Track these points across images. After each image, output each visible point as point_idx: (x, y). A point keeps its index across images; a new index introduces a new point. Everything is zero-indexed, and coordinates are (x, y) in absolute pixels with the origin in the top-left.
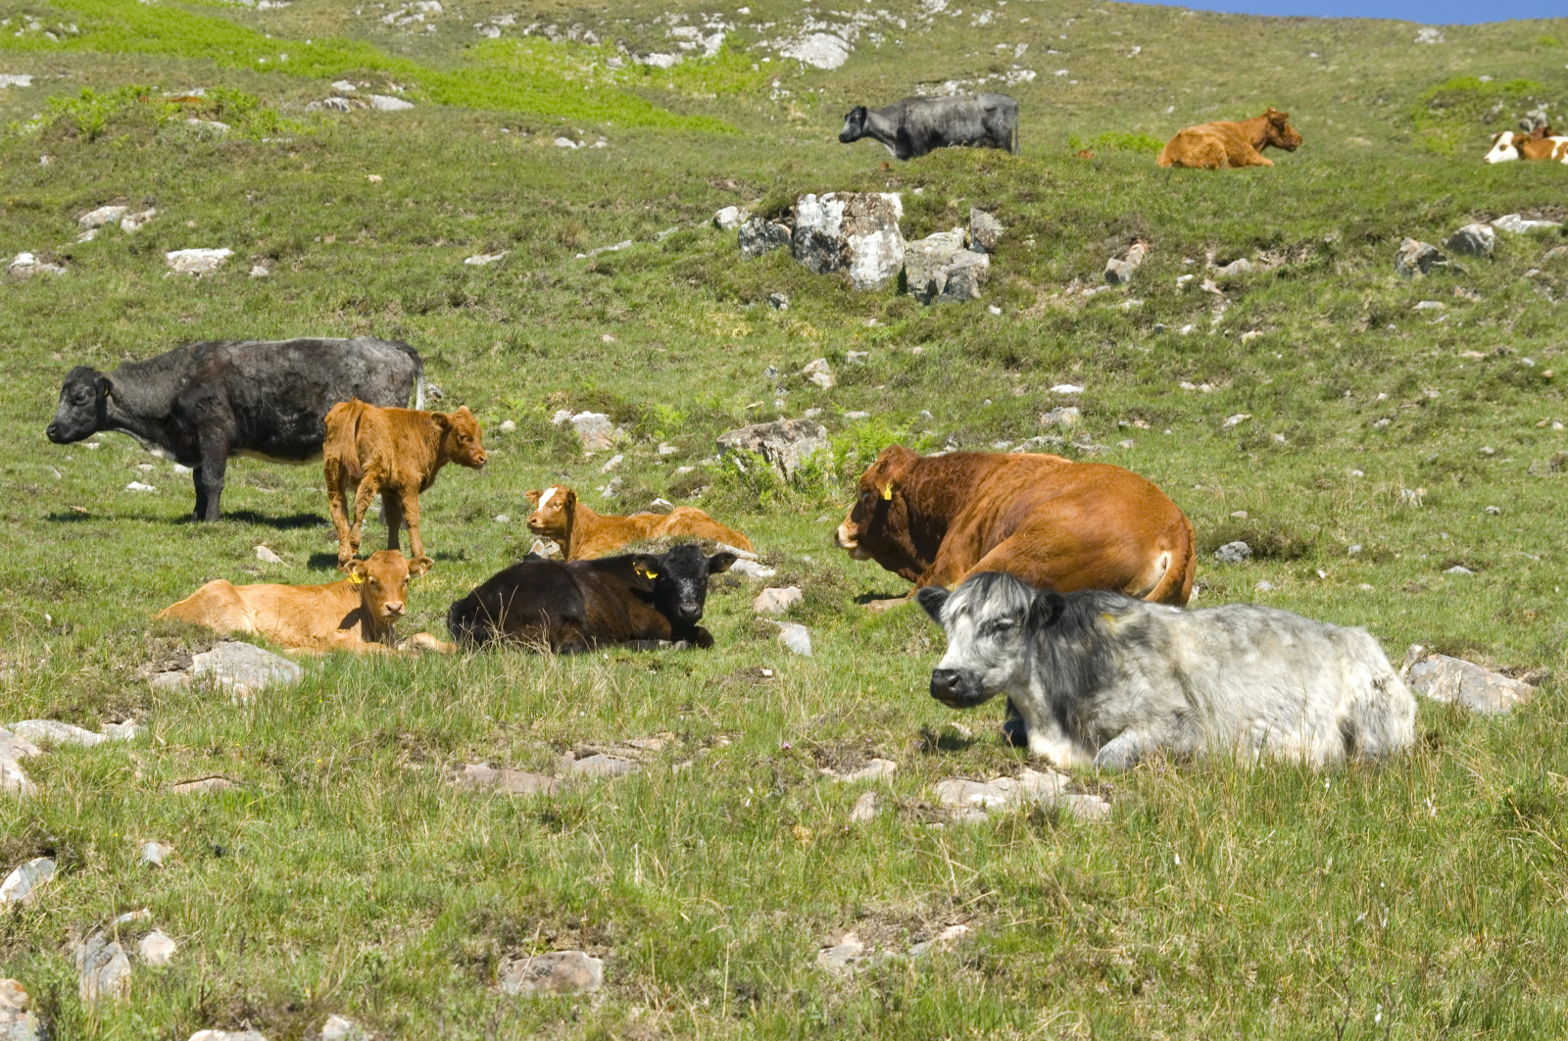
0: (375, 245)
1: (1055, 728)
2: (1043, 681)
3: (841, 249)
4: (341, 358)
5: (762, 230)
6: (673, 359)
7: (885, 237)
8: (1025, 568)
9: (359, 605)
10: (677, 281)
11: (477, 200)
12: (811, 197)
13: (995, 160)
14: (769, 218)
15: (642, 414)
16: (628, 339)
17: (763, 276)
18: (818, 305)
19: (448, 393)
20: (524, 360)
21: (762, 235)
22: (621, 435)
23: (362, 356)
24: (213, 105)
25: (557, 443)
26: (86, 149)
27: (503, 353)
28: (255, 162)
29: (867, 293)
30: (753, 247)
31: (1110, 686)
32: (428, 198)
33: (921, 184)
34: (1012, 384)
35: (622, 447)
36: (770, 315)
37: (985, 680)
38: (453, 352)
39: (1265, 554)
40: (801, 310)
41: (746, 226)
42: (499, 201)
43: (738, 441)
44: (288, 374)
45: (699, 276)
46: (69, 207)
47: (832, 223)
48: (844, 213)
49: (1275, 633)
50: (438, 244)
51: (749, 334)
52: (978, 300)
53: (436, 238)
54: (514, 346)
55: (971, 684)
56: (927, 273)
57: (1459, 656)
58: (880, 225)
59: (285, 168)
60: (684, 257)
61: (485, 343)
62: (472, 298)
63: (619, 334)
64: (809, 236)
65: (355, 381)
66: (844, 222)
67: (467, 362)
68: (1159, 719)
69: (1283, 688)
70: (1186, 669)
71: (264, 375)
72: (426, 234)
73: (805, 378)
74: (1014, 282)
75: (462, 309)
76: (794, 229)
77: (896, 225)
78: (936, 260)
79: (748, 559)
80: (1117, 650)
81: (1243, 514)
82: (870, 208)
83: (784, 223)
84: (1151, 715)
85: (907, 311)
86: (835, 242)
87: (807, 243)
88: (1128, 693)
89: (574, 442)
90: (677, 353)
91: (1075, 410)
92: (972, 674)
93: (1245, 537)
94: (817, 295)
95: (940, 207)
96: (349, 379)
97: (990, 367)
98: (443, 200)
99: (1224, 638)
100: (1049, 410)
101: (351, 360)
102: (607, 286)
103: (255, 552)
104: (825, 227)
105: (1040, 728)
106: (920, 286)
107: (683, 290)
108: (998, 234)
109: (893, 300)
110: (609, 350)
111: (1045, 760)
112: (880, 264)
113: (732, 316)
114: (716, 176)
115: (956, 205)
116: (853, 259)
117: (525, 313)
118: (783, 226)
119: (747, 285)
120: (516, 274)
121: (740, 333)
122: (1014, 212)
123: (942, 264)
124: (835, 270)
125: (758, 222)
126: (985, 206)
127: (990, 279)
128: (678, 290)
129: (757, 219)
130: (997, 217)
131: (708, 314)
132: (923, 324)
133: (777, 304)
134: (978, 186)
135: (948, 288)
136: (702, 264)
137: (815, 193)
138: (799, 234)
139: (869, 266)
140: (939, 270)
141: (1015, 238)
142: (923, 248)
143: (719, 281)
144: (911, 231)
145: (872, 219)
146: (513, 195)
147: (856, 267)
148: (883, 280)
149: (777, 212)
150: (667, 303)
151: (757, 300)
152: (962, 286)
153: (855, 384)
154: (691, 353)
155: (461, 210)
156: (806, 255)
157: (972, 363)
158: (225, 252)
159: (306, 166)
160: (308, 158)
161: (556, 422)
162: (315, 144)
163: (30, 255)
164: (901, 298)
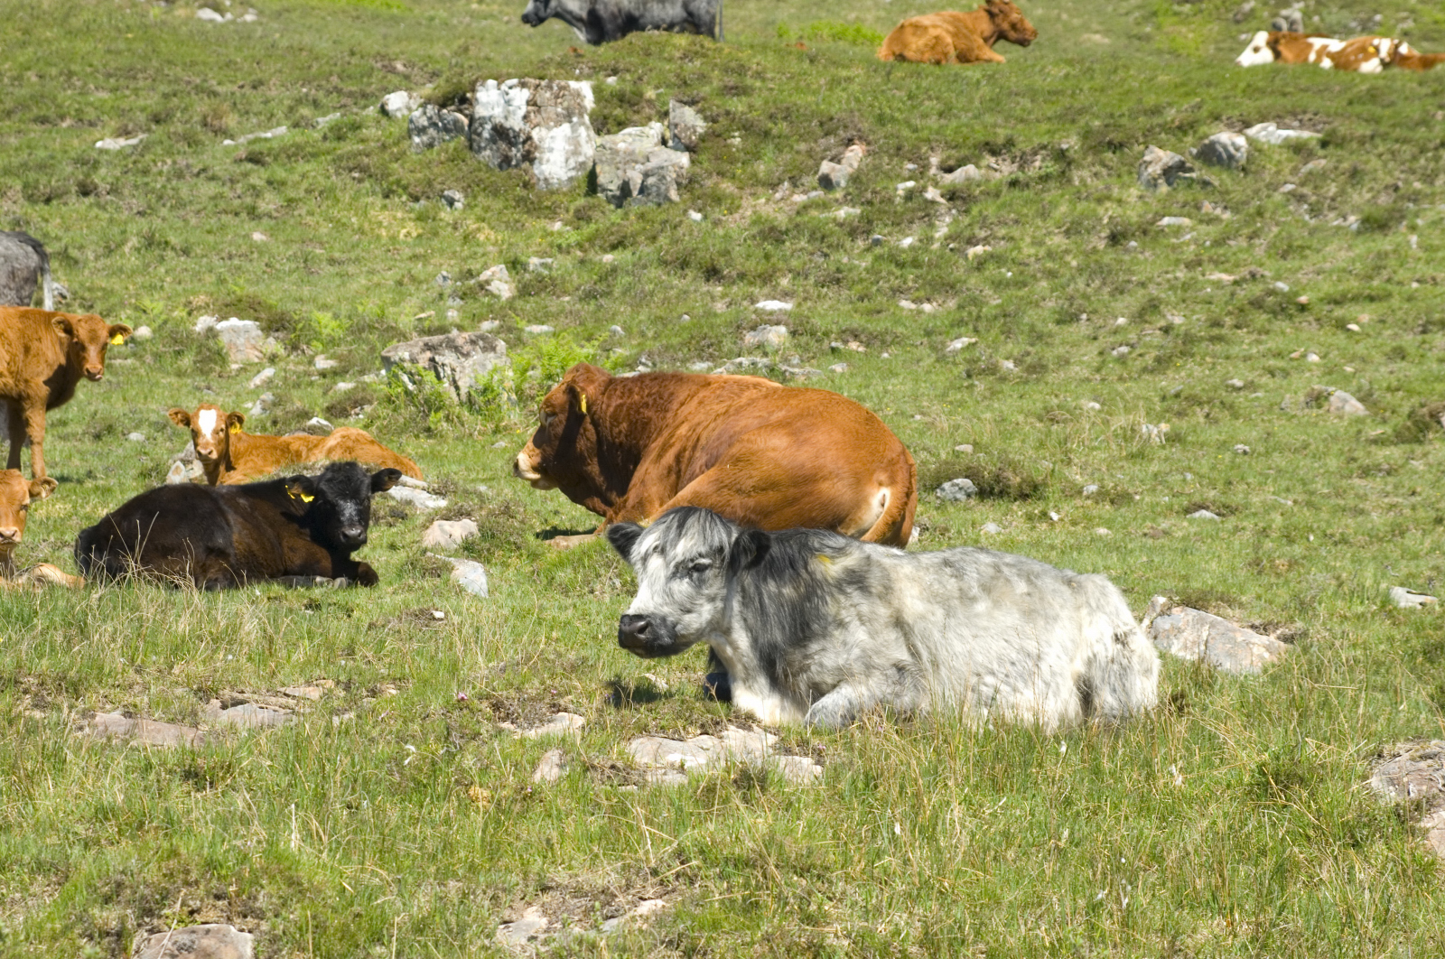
1: (762, 681)
2: (749, 629)
3: (524, 142)
5: (435, 119)
6: (332, 261)
7: (574, 130)
8: (728, 503)
10: (338, 174)
11: (109, 76)
12: (491, 83)
13: (698, 48)
14: (443, 106)
15: (299, 321)
16: (281, 238)
17: (436, 170)
18: (497, 205)
19: (75, 293)
20: (162, 259)
21: (435, 125)
22: (273, 345)
25: (199, 353)
27: (138, 250)
29: (552, 193)
30: (425, 138)
31: (825, 635)
32: (54, 71)
33: (615, 72)
34: (713, 298)
35: (273, 359)
36: (442, 215)
37: (679, 627)
38: (81, 248)
39: (991, 493)
40: (478, 210)
41: (417, 113)
42: (135, 78)
43: (406, 355)
45: (363, 169)
47: (514, 113)
48: (528, 103)
49: (1008, 580)
50: (64, 125)
51: (419, 236)
52: (676, 204)
53: (62, 118)
54: (150, 242)
55: (663, 632)
56: (620, 173)
57: (1204, 608)
58: (568, 116)
60: (347, 147)
61: (118, 238)
62: (103, 187)
63: (271, 232)
64: (488, 127)
66: (528, 112)
67: (97, 258)
68: (877, 673)
69: (1016, 641)
70: (909, 617)
72: (52, 113)
73: (482, 286)
74: (716, 184)
75: (91, 199)
76: (472, 119)
77: (587, 118)
78: (631, 158)
79: (416, 487)
80: (832, 595)
81: (968, 448)
82: (557, 97)
83: (460, 111)
84: (869, 668)
85: (596, 215)
86: (517, 135)
87: (486, 135)
88: (845, 643)
89: (219, 353)
90: (337, 255)
91: (782, 329)
92: (664, 619)
93: (971, 473)
94: (496, 194)
95: (635, 99)
97: (689, 278)
98: (70, 74)
99: (952, 584)
100: (753, 328)
102: (258, 177)
104: (506, 118)
105: (745, 681)
106: (612, 187)
107: (345, 183)
108: (700, 130)
109: (581, 202)
110: (260, 249)
112: (567, 160)
113: (399, 215)
114: (383, 57)
115: (653, 97)
116: (537, 154)
117: (164, 205)
118: (459, 116)
119: (417, 180)
120: (154, 161)
121: (409, 234)
122: (718, 107)
123: (636, 162)
124: (517, 166)
125: (431, 110)
126: (685, 99)
127: (691, 181)
128: (340, 184)
129: (429, 107)
130: (699, 112)
131: (372, 212)
132: (614, 229)
133: (451, 202)
134: (678, 76)
135: (643, 190)
136: (367, 156)
137: (496, 79)
138: (476, 125)
139: (555, 163)
140: (634, 168)
141: (719, 136)
142: (616, 144)
143: (386, 175)
144: (603, 124)
145: (559, 110)
146: (151, 72)
147: (541, 163)
148: (571, 179)
149: (453, 99)
150: (327, 198)
151: (428, 198)
152: (659, 188)
153: (537, 294)
154: (353, 256)
155: (92, 86)
156: (485, 149)
157: (669, 274)
161: (199, 329)
164: (591, 200)
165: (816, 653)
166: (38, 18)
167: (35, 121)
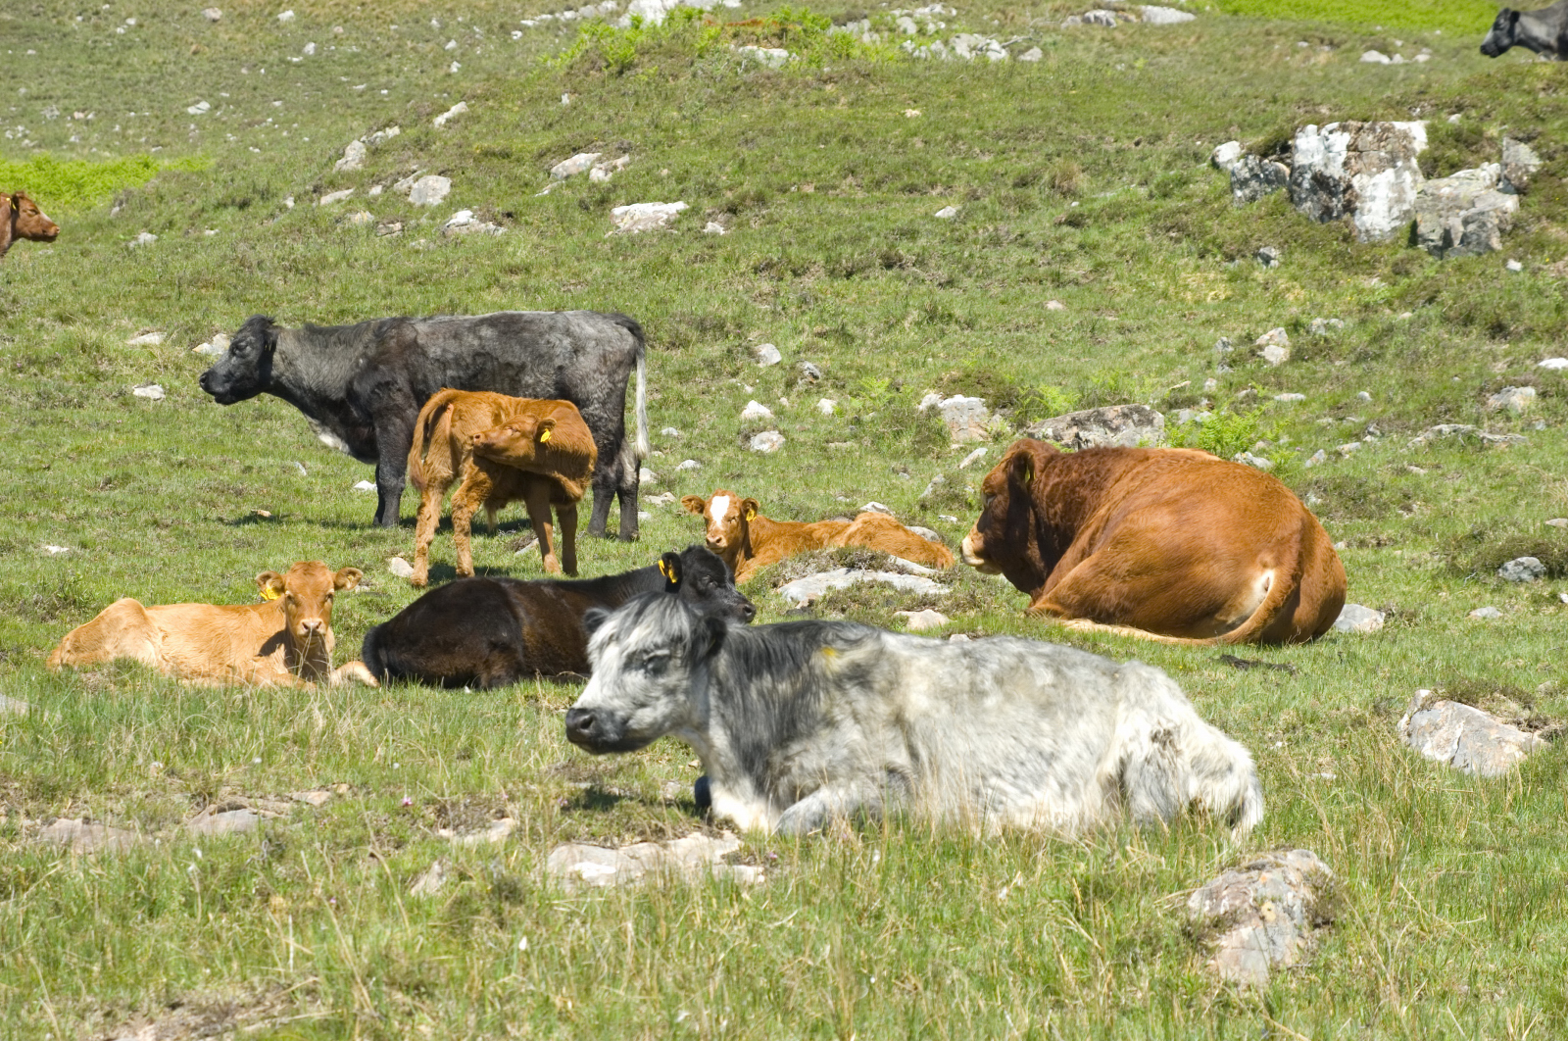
0: (860, 195)
1: (746, 784)
2: (727, 725)
3: (1345, 192)
4: (541, 335)
5: (1257, 170)
6: (1121, 330)
7: (1398, 176)
9: (283, 627)
10: (1154, 234)
11: (1000, 138)
12: (1312, 128)
13: (1563, 77)
14: (1265, 155)
15: (1026, 397)
16: (1076, 306)
17: (1254, 226)
18: (1313, 261)
20: (943, 333)
21: (1256, 176)
22: (999, 422)
23: (568, 333)
24: (775, 29)
25: (919, 433)
26: (612, 85)
27: (918, 324)
28: (784, 97)
29: (1374, 246)
30: (1247, 191)
31: (810, 734)
32: (940, 136)
33: (1459, 108)
35: (997, 437)
36: (1256, 274)
37: (631, 722)
38: (862, 325)
39: (1561, 573)
40: (1293, 269)
41: (1239, 165)
42: (1025, 139)
44: (477, 354)
45: (1181, 228)
46: (541, 155)
47: (1334, 160)
48: (1349, 148)
50: (934, 193)
51: (1228, 299)
52: (1499, 252)
53: (933, 185)
54: (932, 316)
55: (609, 727)
56: (1442, 220)
58: (1392, 161)
59: (817, 103)
60: (1172, 204)
61: (898, 313)
63: (1068, 301)
64: (1308, 176)
65: (558, 362)
66: (1349, 158)
67: (876, 336)
68: (862, 776)
70: (910, 715)
71: (450, 356)
72: (920, 182)
74: (1543, 229)
75: (896, 270)
76: (1293, 170)
77: (1414, 162)
78: (1455, 204)
80: (828, 692)
82: (1380, 140)
83: (1281, 160)
84: (854, 771)
85: (1415, 269)
86: (1337, 184)
87: (1306, 185)
88: (833, 744)
89: (939, 432)
90: (1128, 322)
91: (1531, 391)
92: (611, 714)
93: (1538, 551)
94: (1312, 248)
95: (1475, 137)
96: (551, 359)
97: (1472, 336)
98: (956, 138)
100: (1498, 391)
101: (553, 338)
102: (1073, 238)
103: (387, 564)
104: (1326, 165)
105: (724, 782)
106: (1433, 236)
107: (1161, 247)
108: (1533, 170)
109: (1402, 254)
110: (1050, 318)
111: (728, 823)
112: (1390, 209)
113: (1212, 276)
114: (1307, 102)
115: (1495, 134)
116: (1358, 204)
117: (970, 276)
118: (1281, 165)
119: (1234, 238)
120: (975, 228)
121: (1216, 296)
122: (1556, 142)
123: (1461, 208)
124: (1338, 217)
125: (1252, 160)
126: (1521, 135)
127: (1515, 226)
128: (1155, 247)
129: (1251, 157)
130: (1534, 149)
131: (1183, 275)
132: (1427, 283)
133: (1267, 260)
134: (1530, 109)
135: (1465, 239)
136: (1186, 213)
137: (1317, 123)
138: (1296, 175)
139: (1377, 212)
140: (1458, 215)
141: (1553, 175)
142: (1438, 188)
143: (1203, 233)
144: (1433, 166)
145: (1383, 154)
146: (1043, 132)
147: (1362, 214)
148: (1394, 229)
149: (1275, 145)
150: (1139, 261)
151: (1244, 256)
152: (1479, 236)
153: (1311, 359)
154: (1143, 323)
155: (977, 150)
156: (1305, 200)
157: (1450, 332)
158: (680, 205)
159: (843, 100)
160: (846, 90)
161: (922, 407)
162: (858, 73)
163: (469, 213)
164: (1411, 252)
165: (798, 754)
166: (979, 79)
167: (903, 190)
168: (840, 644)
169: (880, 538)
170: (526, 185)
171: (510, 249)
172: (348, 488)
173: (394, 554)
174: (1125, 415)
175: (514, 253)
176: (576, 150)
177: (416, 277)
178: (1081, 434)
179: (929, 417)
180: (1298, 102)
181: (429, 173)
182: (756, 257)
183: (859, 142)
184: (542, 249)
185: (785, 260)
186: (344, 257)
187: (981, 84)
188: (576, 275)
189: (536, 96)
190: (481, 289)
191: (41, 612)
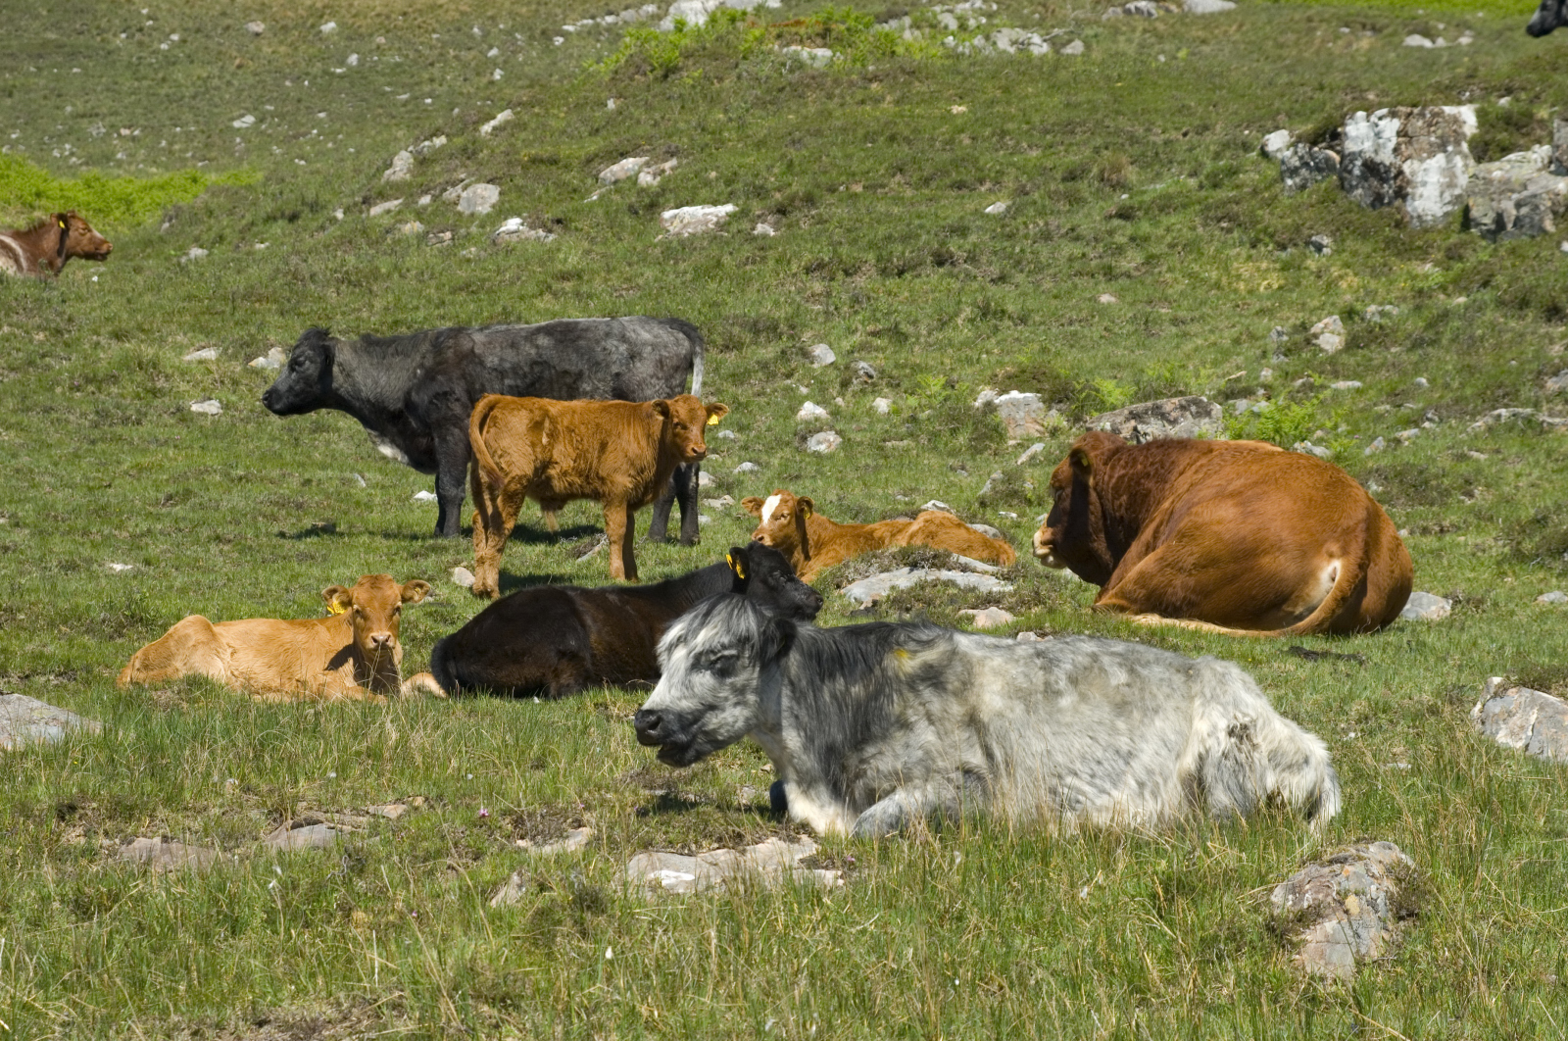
0: (909, 193)
3: (1396, 177)
4: (598, 342)
5: (1307, 158)
6: (1175, 321)
7: (1449, 160)
10: (1205, 225)
11: (1047, 132)
12: (1361, 114)
14: (1314, 143)
15: (1081, 391)
16: (1129, 299)
17: (1305, 214)
18: (1365, 248)
19: (882, 372)
20: (996, 329)
21: (1306, 164)
22: (1056, 418)
23: (623, 339)
24: (819, 29)
25: (976, 429)
26: (657, 88)
27: (971, 321)
28: (830, 97)
29: (1426, 231)
30: (1297, 180)
32: (987, 132)
33: (1509, 91)
35: (1054, 432)
36: (1309, 262)
38: (915, 323)
40: (1345, 256)
41: (1289, 153)
42: (1072, 132)
43: (1110, 426)
44: (534, 363)
45: (1232, 218)
46: (589, 161)
47: (1384, 146)
48: (1399, 134)
49: (1102, 670)
50: (983, 189)
51: (1280, 288)
52: (1552, 235)
53: (981, 182)
54: (985, 312)
56: (1494, 204)
57: (1546, 689)
58: (1442, 146)
59: (863, 102)
60: (1222, 194)
61: (951, 310)
63: (1120, 294)
64: (1359, 163)
65: (615, 369)
66: (1399, 144)
67: (930, 334)
68: (938, 777)
69: (1103, 737)
70: (985, 717)
71: (507, 365)
72: (968, 178)
73: (1308, 342)
75: (947, 266)
76: (1343, 157)
77: (1465, 146)
78: (1506, 188)
82: (1430, 125)
83: (1331, 148)
84: (929, 773)
85: (1468, 253)
86: (1388, 170)
87: (1357, 172)
88: (907, 746)
89: (996, 429)
90: (1182, 314)
94: (1364, 235)
95: (1525, 120)
96: (608, 366)
97: (1528, 319)
98: (1003, 133)
99: (1039, 677)
100: (1556, 374)
101: (611, 344)
102: (1123, 231)
103: (450, 574)
104: (1376, 152)
106: (1486, 220)
107: (1212, 237)
109: (1454, 239)
110: (1103, 311)
111: (805, 827)
112: (1442, 194)
113: (1264, 265)
114: (1354, 89)
115: (1546, 116)
116: (1409, 190)
117: (1022, 271)
118: (1331, 153)
119: (1285, 227)
120: (1025, 223)
121: (1269, 286)
123: (1513, 191)
124: (1389, 204)
125: (1302, 149)
128: (1207, 237)
129: (1300, 145)
131: (1235, 265)
132: (1481, 267)
133: (1319, 248)
135: (1518, 222)
136: (1237, 203)
137: (1366, 110)
138: (1347, 162)
139: (1429, 198)
140: (1510, 198)
142: (1490, 172)
143: (1254, 222)
144: (1484, 150)
145: (1433, 139)
146: (1090, 125)
147: (1413, 199)
148: (1446, 214)
149: (1324, 133)
150: (1191, 252)
151: (1295, 245)
152: (1532, 219)
153: (1367, 346)
154: (1197, 314)
155: (1025, 145)
156: (1356, 187)
157: (1505, 316)
158: (729, 208)
159: (889, 98)
160: (892, 89)
161: (978, 404)
162: (903, 71)
163: (518, 220)
164: (1464, 236)
165: (873, 756)
166: (1024, 74)
167: (952, 187)
168: (912, 646)
169: (942, 536)
170: (575, 191)
171: (561, 256)
172: (408, 498)
173: (457, 563)
174: (1183, 408)
175: (566, 260)
176: (624, 155)
177: (468, 286)
178: (1139, 427)
179: (985, 414)
180: (1344, 89)
181: (478, 181)
182: (807, 257)
183: (908, 141)
184: (593, 255)
185: (835, 260)
186: (396, 267)
187: (1027, 78)
188: (628, 280)
189: (582, 101)
190: (534, 296)
191: (108, 630)
